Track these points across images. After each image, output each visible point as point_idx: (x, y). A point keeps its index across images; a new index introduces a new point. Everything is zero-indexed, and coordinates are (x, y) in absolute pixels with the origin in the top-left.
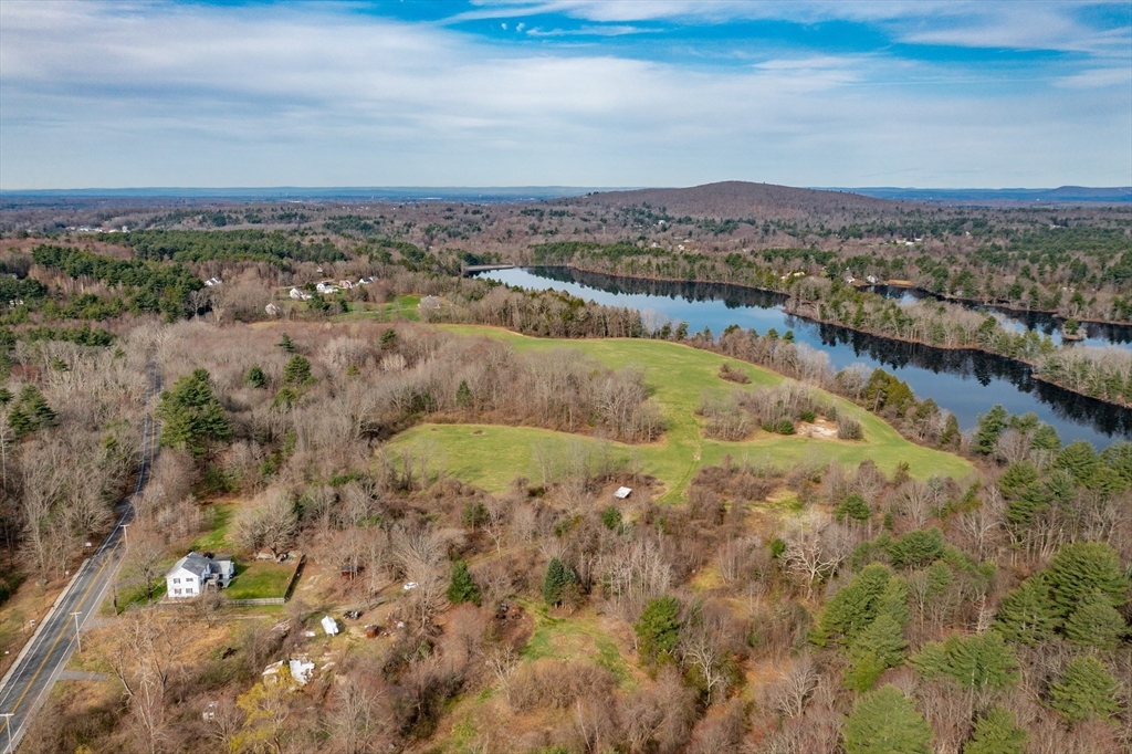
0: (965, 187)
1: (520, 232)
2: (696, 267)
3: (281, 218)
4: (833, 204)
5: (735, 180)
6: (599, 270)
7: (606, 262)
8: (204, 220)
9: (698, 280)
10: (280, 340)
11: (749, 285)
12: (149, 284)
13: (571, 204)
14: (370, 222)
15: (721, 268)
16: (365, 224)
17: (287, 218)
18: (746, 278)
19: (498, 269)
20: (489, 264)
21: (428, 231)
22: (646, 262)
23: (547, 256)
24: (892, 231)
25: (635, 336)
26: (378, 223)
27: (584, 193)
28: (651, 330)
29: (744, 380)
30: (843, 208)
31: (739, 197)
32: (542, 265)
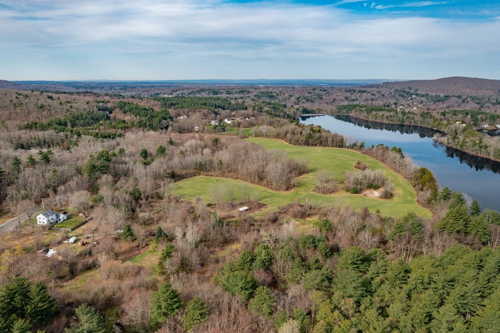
1: (339, 99)
2: (405, 117)
3: (240, 92)
5: (458, 76)
6: (361, 118)
7: (365, 114)
8: (210, 93)
9: (406, 123)
10: (169, 140)
11: (429, 127)
12: (148, 117)
13: (374, 87)
14: (274, 94)
15: (417, 118)
17: (242, 92)
18: (429, 123)
19: (319, 116)
20: (315, 113)
21: (298, 99)
25: (340, 147)
26: (278, 95)
27: (381, 82)
28: (348, 144)
31: (457, 84)
32: (339, 114)
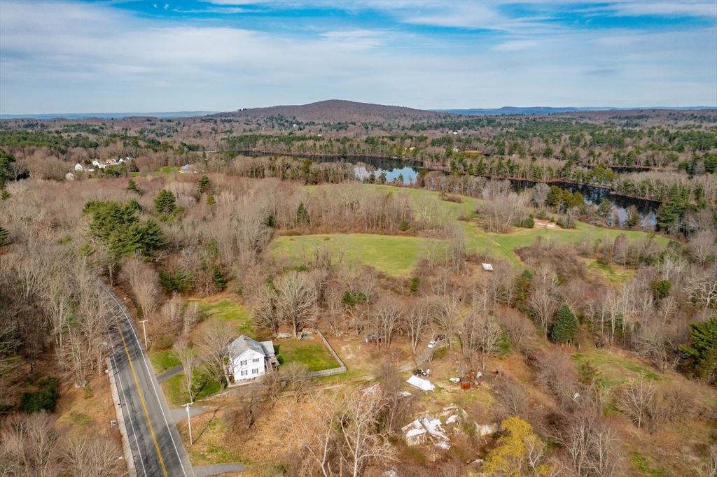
0: (449, 109)
1: (206, 132)
2: (347, 146)
4: (398, 113)
9: (349, 154)
11: (384, 156)
13: (229, 116)
14: (97, 128)
15: (363, 146)
16: (93, 129)
22: (312, 144)
23: (237, 145)
24: (442, 125)
26: (102, 128)
29: (460, 202)
30: (405, 115)
31: (341, 109)
